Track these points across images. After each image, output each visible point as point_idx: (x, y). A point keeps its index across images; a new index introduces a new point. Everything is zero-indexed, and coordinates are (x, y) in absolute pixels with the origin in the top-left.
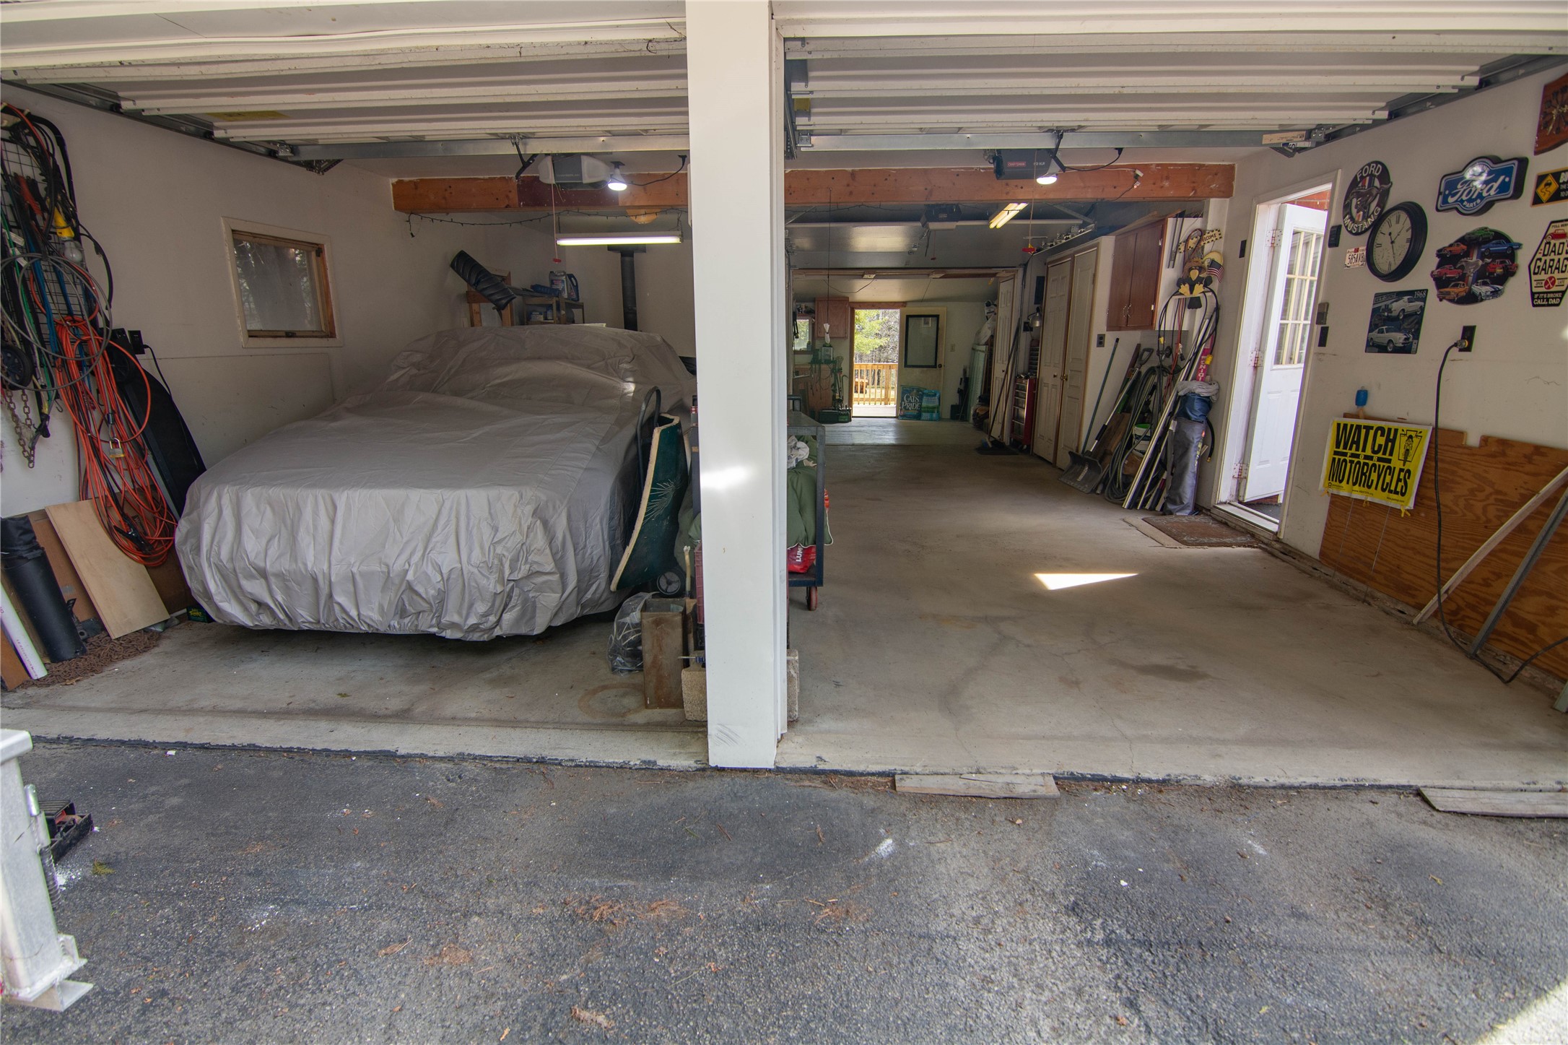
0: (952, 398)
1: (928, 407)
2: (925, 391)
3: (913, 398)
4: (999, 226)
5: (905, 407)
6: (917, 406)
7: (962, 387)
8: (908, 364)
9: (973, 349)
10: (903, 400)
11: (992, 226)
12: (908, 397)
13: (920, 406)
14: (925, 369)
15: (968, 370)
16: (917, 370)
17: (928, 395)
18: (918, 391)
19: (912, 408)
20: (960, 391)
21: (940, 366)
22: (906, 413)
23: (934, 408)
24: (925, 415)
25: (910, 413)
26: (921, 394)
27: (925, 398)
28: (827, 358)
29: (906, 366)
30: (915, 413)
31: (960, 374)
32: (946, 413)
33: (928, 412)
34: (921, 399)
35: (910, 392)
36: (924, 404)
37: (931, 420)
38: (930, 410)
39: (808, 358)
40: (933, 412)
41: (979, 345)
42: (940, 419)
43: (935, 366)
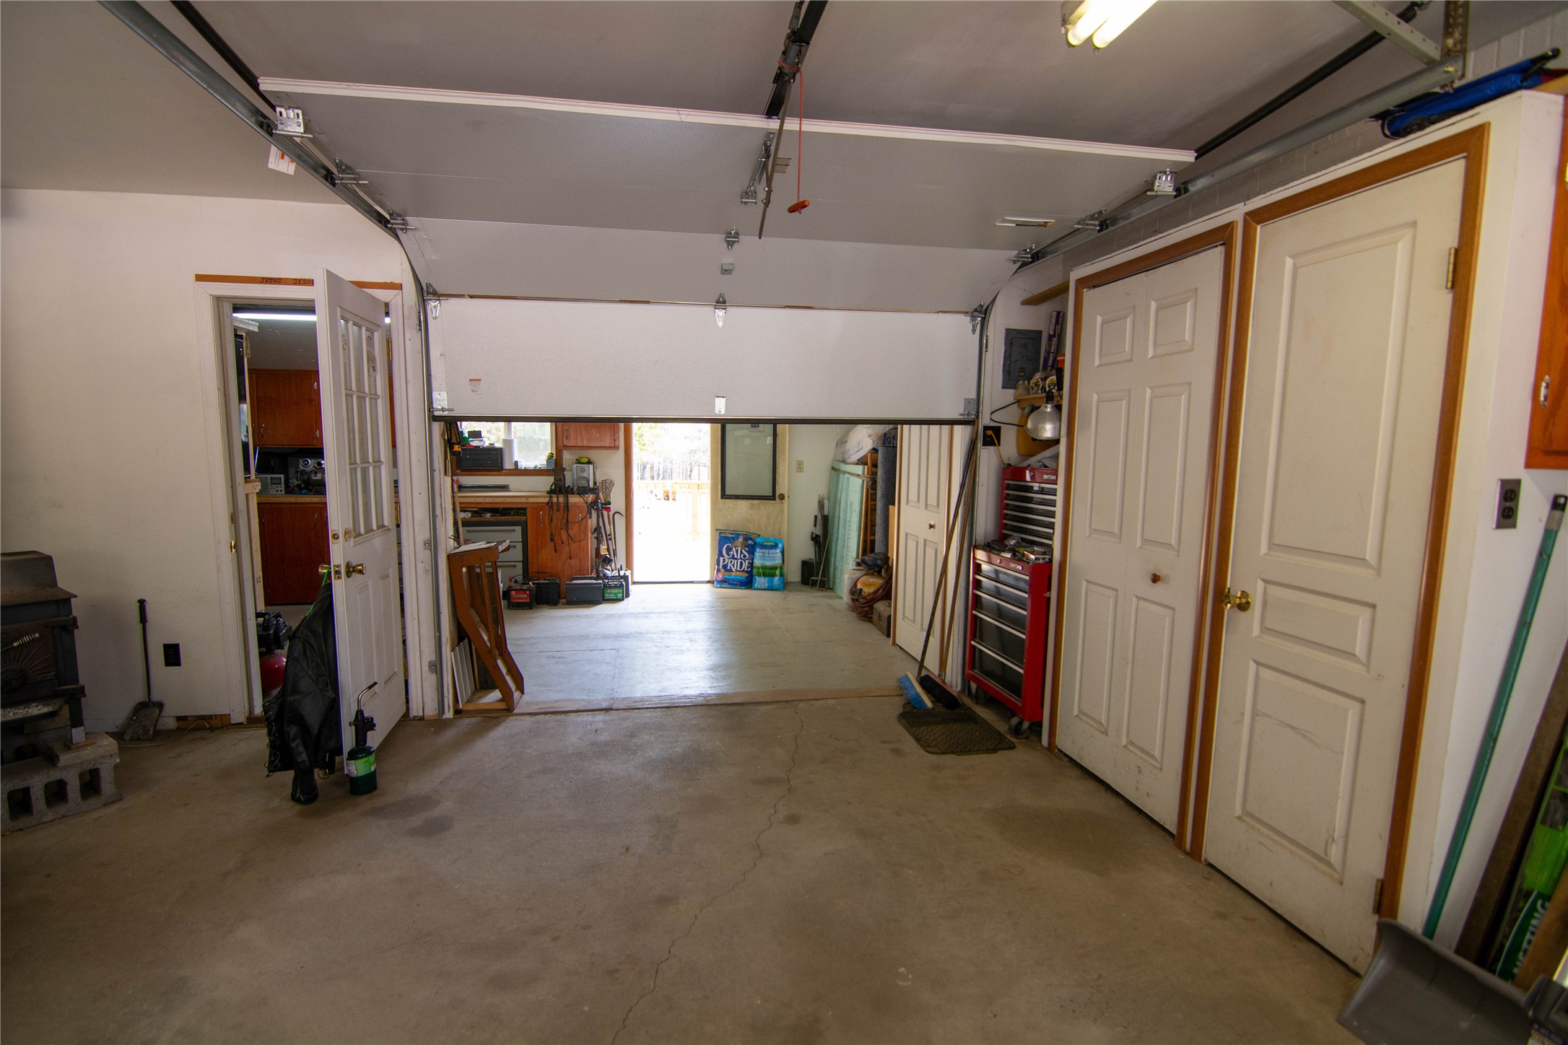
0: (803, 549)
1: (764, 568)
2: (758, 540)
3: (738, 550)
4: (1100, 42)
5: (725, 566)
6: (745, 565)
7: (818, 531)
8: (728, 492)
9: (833, 468)
10: (720, 554)
11: (1077, 35)
12: (729, 549)
13: (751, 565)
14: (756, 502)
15: (826, 502)
16: (743, 504)
17: (763, 546)
18: (746, 539)
19: (737, 569)
20: (815, 539)
21: (782, 497)
22: (727, 576)
23: (775, 568)
24: (760, 581)
25: (733, 575)
26: (751, 544)
27: (758, 552)
28: (584, 483)
29: (724, 496)
30: (743, 576)
31: (813, 510)
32: (794, 574)
33: (765, 575)
34: (752, 552)
35: (732, 540)
36: (757, 562)
37: (771, 589)
38: (768, 572)
39: (547, 482)
40: (773, 575)
41: (844, 461)
42: (785, 586)
43: (773, 497)
